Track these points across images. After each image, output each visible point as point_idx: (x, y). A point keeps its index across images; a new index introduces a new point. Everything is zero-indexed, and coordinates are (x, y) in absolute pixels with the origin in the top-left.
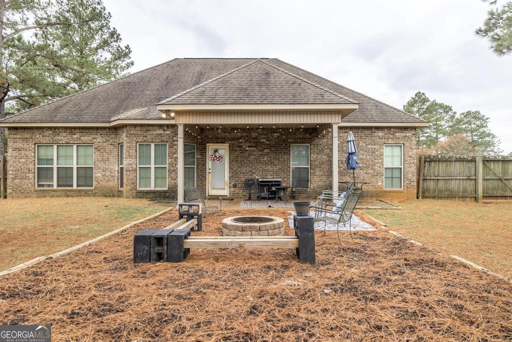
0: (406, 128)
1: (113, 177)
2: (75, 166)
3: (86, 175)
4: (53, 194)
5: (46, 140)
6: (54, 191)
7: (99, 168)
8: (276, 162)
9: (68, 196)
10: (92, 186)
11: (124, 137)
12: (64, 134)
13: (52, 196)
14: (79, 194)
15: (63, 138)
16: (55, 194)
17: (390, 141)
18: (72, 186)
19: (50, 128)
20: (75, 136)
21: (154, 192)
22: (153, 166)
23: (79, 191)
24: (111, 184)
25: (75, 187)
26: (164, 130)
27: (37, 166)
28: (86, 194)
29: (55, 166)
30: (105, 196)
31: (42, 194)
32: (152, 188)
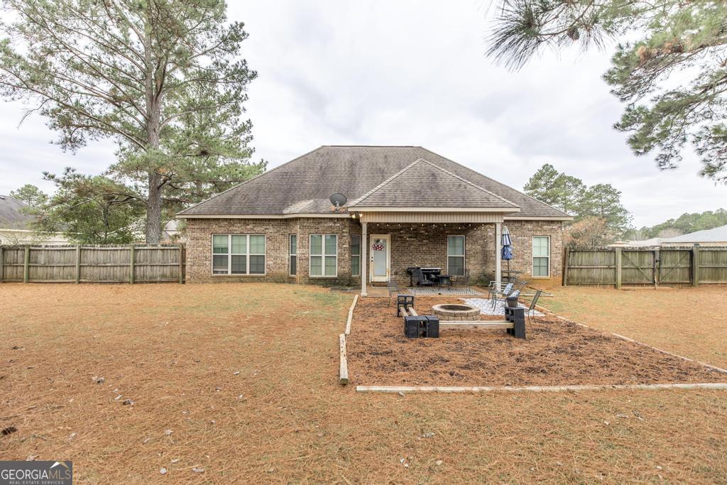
0: (552, 222)
1: (284, 264)
2: (248, 255)
3: (258, 262)
4: (229, 280)
5: (222, 230)
6: (229, 277)
7: (270, 256)
8: (434, 252)
9: (242, 282)
10: (264, 273)
11: (297, 228)
12: (239, 225)
13: (228, 282)
14: (252, 280)
15: (238, 228)
16: (230, 280)
17: (538, 233)
18: (245, 272)
19: (226, 220)
20: (248, 227)
21: (325, 279)
22: (323, 255)
23: (253, 277)
24: (282, 271)
25: (248, 274)
26: (335, 223)
27: (213, 254)
28: (259, 280)
29: (230, 254)
30: (277, 282)
31: (218, 280)
32: (323, 275)
